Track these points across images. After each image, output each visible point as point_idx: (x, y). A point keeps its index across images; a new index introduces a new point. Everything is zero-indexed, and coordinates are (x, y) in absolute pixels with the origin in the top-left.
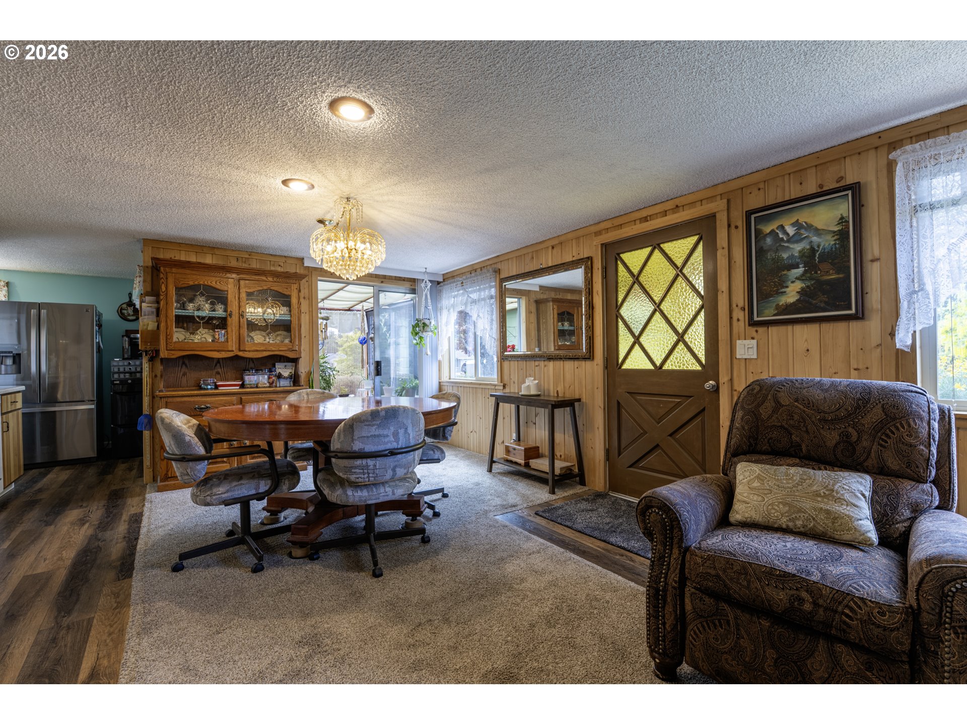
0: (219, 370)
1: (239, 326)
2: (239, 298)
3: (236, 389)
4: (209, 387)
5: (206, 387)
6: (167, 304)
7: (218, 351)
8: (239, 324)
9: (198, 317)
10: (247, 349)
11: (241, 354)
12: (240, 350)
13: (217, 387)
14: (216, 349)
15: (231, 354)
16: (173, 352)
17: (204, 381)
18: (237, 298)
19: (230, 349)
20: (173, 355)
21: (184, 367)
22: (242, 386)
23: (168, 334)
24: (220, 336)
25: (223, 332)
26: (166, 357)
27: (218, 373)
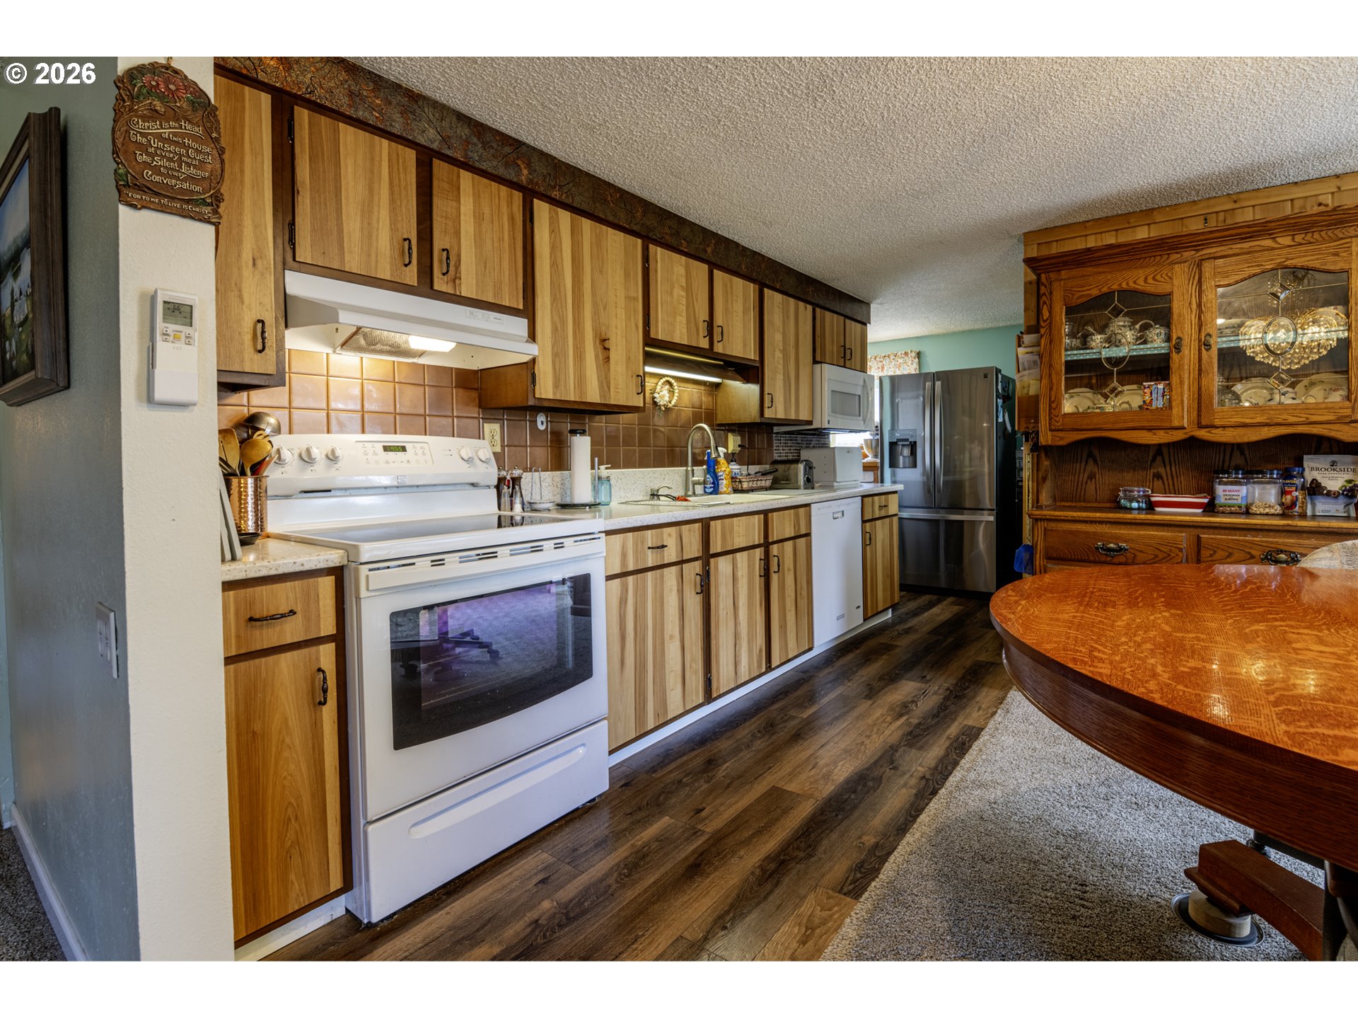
0: (1161, 470)
1: (1200, 370)
2: (1199, 305)
3: (1194, 515)
4: (1135, 505)
5: (1128, 505)
6: (1051, 342)
7: (1150, 429)
8: (1200, 366)
9: (1109, 360)
10: (1217, 422)
11: (1203, 434)
12: (1200, 427)
13: (1151, 506)
14: (1146, 424)
15: (1178, 436)
16: (1061, 434)
17: (1125, 491)
18: (1194, 306)
19: (1176, 423)
20: (1062, 439)
21: (1091, 462)
22: (1210, 508)
23: (1053, 399)
24: (1154, 396)
25: (1161, 386)
26: (1050, 443)
27: (1158, 476)
